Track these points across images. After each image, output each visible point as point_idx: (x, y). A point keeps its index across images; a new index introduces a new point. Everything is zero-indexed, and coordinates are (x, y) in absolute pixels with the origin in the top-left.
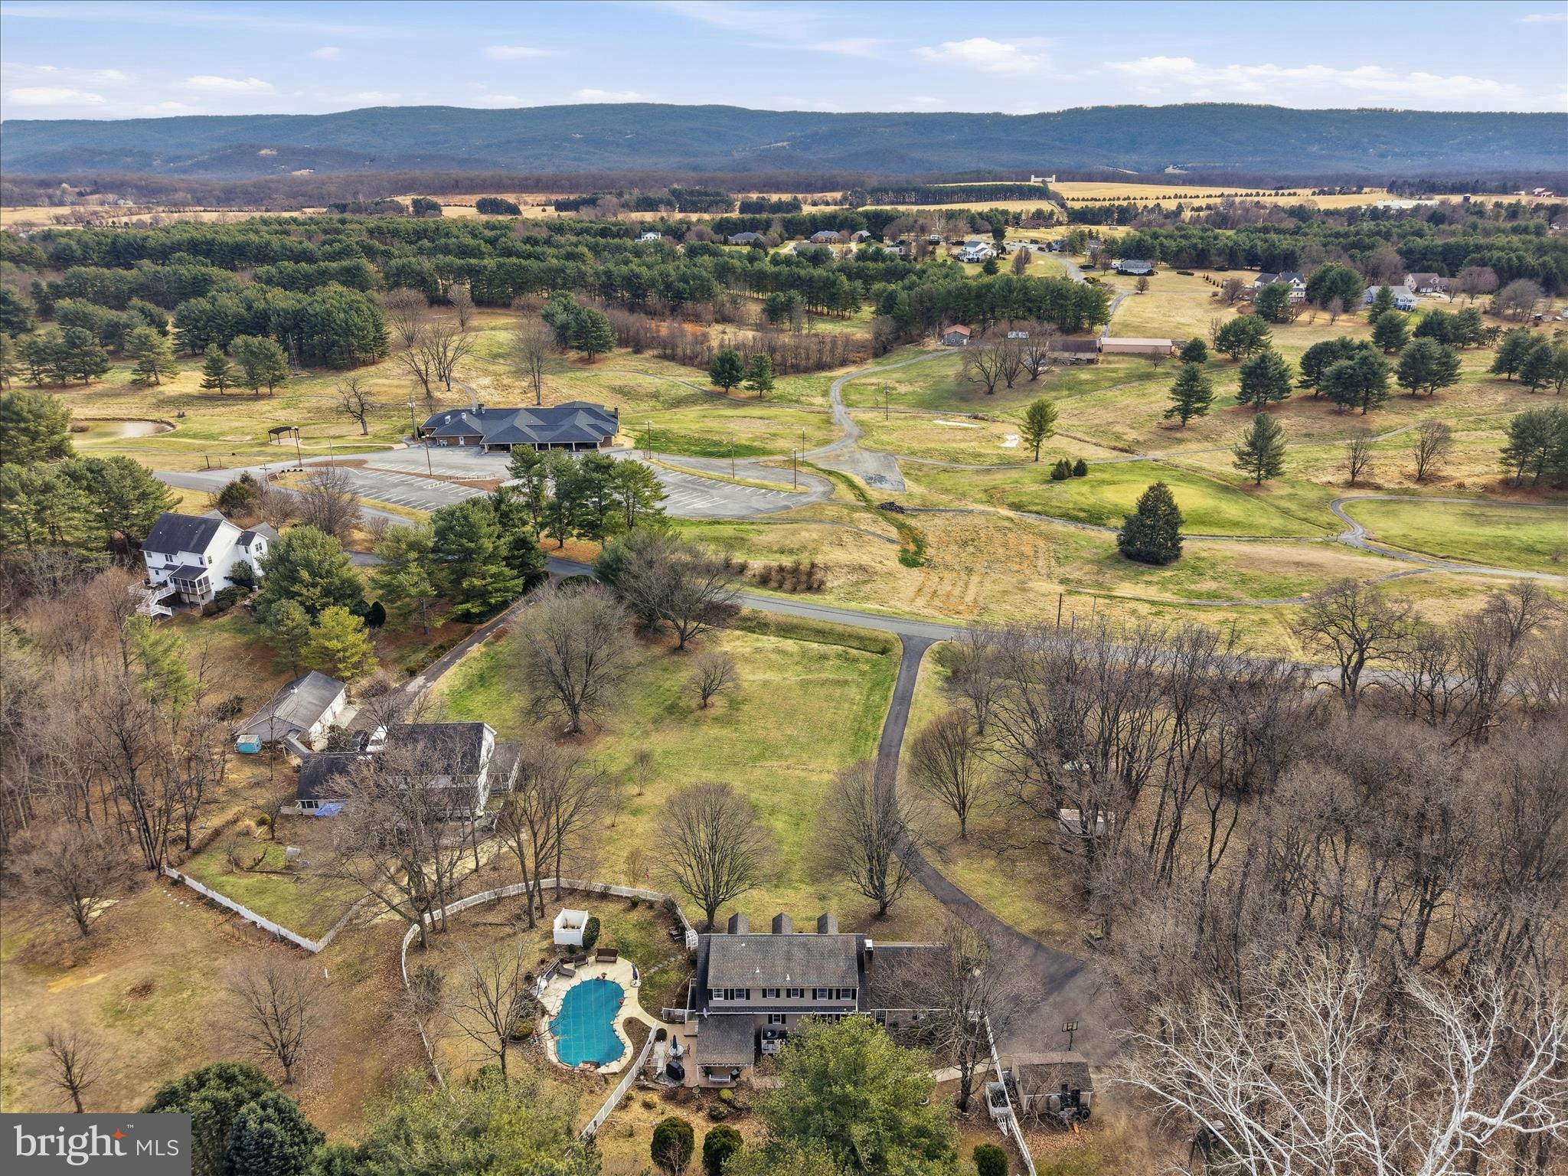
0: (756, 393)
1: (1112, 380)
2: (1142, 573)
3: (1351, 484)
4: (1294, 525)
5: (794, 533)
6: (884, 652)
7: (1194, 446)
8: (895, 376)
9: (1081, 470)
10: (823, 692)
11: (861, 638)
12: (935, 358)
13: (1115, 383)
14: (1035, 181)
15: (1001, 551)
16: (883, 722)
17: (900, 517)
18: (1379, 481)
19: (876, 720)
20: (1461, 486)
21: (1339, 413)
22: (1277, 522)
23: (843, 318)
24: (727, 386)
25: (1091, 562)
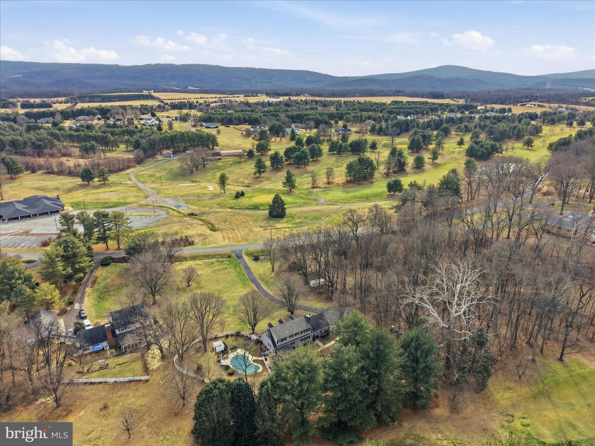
0: (103, 182)
1: (229, 164)
2: (279, 221)
3: (313, 188)
4: (307, 201)
5: (170, 227)
6: (229, 257)
7: (266, 182)
8: (152, 170)
9: (242, 194)
10: (221, 272)
11: (220, 255)
12: (164, 163)
13: (231, 165)
14: (145, 93)
15: (237, 222)
16: (246, 275)
17: (197, 217)
18: (319, 186)
19: (244, 275)
20: (338, 184)
21: (299, 168)
22: (302, 201)
23: (113, 150)
24: (88, 182)
25: (263, 220)
